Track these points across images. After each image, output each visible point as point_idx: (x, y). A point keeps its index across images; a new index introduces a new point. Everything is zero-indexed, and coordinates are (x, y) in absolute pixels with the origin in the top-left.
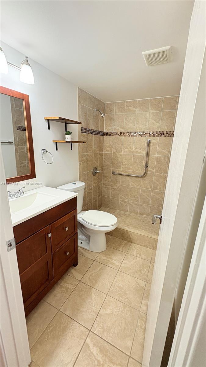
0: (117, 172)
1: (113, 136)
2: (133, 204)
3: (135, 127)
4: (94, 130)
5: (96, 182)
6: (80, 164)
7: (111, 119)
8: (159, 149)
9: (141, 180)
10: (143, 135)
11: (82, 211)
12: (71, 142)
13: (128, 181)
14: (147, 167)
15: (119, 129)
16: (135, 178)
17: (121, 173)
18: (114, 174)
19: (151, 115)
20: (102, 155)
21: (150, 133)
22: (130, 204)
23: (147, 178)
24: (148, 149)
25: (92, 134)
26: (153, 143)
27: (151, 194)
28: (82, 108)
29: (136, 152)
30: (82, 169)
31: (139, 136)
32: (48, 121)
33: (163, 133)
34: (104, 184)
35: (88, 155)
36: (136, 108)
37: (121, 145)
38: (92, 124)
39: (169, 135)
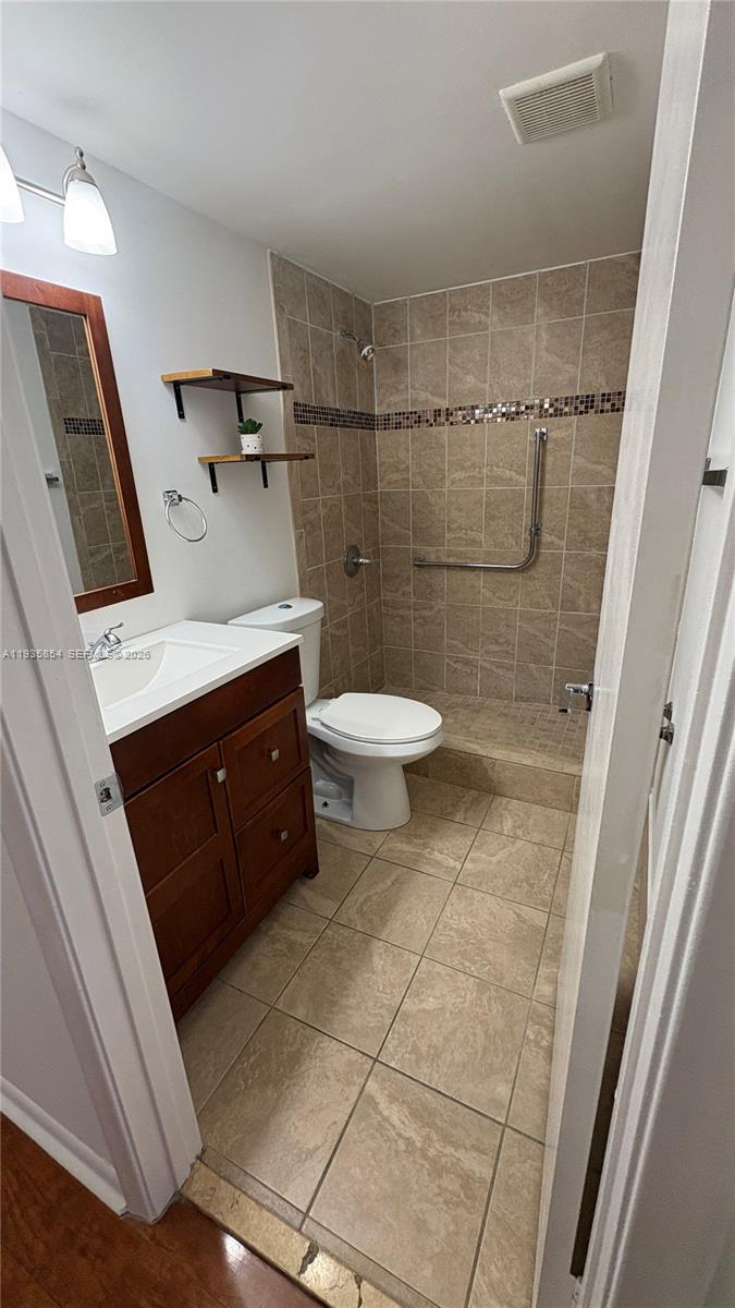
0: (432, 558)
1: (408, 427)
2: (495, 670)
3: (487, 386)
4: (338, 410)
5: (359, 598)
6: (299, 539)
7: (398, 365)
8: (576, 461)
9: (518, 579)
10: (517, 413)
11: (318, 697)
12: (263, 459)
13: (473, 586)
14: (536, 531)
15: (430, 397)
16: (497, 576)
17: (445, 560)
18: (421, 565)
19: (545, 336)
20: (372, 500)
21: (542, 406)
22: (485, 668)
23: (540, 570)
24: (540, 467)
25: (331, 425)
26: (555, 441)
27: (555, 626)
28: (290, 329)
29: (496, 480)
30: (308, 552)
31: (504, 419)
32: (177, 386)
33: (593, 401)
34: (386, 604)
35: (325, 505)
36: (486, 314)
37: (439, 459)
38: (329, 386)
39: (613, 405)
